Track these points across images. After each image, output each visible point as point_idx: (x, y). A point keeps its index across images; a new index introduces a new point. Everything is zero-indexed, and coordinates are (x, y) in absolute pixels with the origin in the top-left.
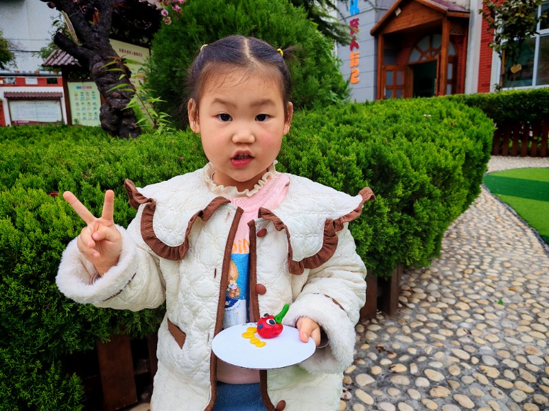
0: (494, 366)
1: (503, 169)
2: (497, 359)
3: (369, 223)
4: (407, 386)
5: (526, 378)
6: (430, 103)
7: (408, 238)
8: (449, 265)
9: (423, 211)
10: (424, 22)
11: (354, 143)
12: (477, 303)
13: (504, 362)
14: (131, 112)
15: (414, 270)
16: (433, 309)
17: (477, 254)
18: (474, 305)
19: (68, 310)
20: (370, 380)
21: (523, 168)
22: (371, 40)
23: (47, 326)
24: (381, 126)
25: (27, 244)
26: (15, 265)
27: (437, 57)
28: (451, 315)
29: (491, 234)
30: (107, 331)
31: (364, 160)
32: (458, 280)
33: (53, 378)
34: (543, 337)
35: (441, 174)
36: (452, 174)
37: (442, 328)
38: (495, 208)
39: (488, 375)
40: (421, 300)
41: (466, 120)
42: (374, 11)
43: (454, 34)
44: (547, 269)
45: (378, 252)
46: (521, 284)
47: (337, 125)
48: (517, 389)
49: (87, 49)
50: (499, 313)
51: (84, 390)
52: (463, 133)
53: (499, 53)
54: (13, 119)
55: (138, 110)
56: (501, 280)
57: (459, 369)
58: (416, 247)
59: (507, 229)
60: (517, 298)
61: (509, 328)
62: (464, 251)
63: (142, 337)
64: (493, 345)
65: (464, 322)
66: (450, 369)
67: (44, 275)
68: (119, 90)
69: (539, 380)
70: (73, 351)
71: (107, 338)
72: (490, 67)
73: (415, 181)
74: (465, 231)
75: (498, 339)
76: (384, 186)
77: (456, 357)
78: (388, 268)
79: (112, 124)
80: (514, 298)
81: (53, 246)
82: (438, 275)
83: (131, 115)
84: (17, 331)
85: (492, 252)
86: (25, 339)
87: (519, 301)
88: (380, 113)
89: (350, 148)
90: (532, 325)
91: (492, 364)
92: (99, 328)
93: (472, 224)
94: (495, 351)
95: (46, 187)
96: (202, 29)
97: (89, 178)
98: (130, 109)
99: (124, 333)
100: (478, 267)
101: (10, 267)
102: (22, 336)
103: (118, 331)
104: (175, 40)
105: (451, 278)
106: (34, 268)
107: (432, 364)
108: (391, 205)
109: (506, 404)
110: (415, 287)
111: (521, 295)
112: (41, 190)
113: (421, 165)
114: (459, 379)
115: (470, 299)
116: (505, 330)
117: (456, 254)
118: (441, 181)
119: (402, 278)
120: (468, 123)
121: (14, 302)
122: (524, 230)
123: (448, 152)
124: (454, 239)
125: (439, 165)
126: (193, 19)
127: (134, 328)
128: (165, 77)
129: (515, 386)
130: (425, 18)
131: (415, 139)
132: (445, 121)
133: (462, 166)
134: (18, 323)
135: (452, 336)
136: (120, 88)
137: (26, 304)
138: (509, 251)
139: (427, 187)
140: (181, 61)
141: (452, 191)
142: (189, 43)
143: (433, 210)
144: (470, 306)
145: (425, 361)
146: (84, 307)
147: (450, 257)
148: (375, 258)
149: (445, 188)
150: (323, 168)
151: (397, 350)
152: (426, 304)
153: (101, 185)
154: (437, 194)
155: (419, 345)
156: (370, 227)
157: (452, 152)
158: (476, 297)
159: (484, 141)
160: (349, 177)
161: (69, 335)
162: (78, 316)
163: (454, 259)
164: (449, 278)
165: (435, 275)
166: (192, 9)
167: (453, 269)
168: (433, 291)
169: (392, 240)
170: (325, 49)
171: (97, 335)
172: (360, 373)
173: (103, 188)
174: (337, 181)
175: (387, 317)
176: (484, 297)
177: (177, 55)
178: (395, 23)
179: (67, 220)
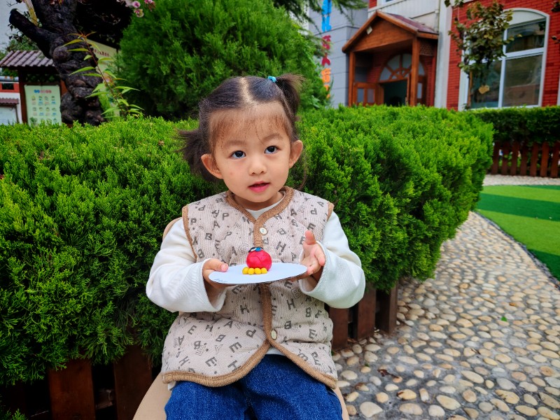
0: (511, 390)
2: (513, 382)
3: (376, 226)
4: (420, 416)
5: (549, 404)
7: (417, 244)
8: (442, 279)
9: (433, 214)
10: (395, 42)
12: (480, 319)
13: (522, 385)
14: (97, 103)
15: (406, 284)
16: (433, 327)
17: (469, 268)
18: (477, 321)
20: (378, 410)
22: (343, 57)
27: (407, 76)
28: (455, 333)
29: (479, 248)
30: (63, 354)
31: (372, 153)
32: (455, 295)
34: (557, 356)
35: (451, 173)
36: (461, 174)
37: (447, 348)
39: (507, 401)
40: (419, 317)
43: (423, 54)
44: (543, 284)
45: (383, 261)
46: (521, 300)
48: (541, 416)
49: (47, 31)
53: (468, 73)
56: (499, 295)
57: (475, 394)
58: (424, 255)
59: (494, 243)
60: (520, 314)
61: (518, 347)
62: (455, 265)
63: (106, 362)
64: (507, 366)
65: (469, 340)
66: (465, 395)
71: (62, 364)
72: (458, 87)
73: (426, 180)
76: (393, 183)
77: (469, 380)
79: (73, 115)
80: (517, 314)
82: (432, 289)
83: (98, 106)
87: (522, 317)
90: (542, 343)
91: (509, 388)
92: (51, 351)
93: (457, 238)
94: (509, 373)
96: (177, 24)
97: (45, 159)
99: (84, 357)
100: (473, 282)
103: (76, 355)
104: (147, 35)
105: (448, 293)
107: (443, 389)
108: (400, 206)
110: (410, 303)
111: (523, 311)
113: (431, 162)
114: (477, 406)
115: (472, 315)
116: (515, 349)
117: (448, 268)
118: (450, 182)
122: (511, 244)
123: (457, 151)
125: (450, 164)
126: (168, 13)
127: (97, 350)
128: (135, 76)
129: (538, 413)
130: (396, 37)
132: (444, 122)
133: (472, 166)
135: (460, 357)
136: (84, 72)
138: (501, 265)
139: (438, 186)
140: (153, 57)
141: (460, 194)
142: (162, 39)
143: (444, 214)
144: (473, 323)
145: (435, 385)
146: (33, 323)
147: (442, 271)
148: (378, 267)
149: (455, 190)
150: (328, 158)
151: (402, 373)
152: (425, 321)
153: (60, 168)
154: (447, 196)
155: (426, 367)
156: (377, 231)
157: (460, 150)
158: (478, 313)
159: (488, 143)
160: (357, 172)
161: (12, 360)
162: (24, 335)
163: (446, 273)
164: (445, 293)
165: (429, 289)
166: (165, 4)
167: (448, 283)
168: (431, 307)
169: (400, 247)
170: (307, 53)
171: (50, 360)
172: (364, 402)
173: (63, 173)
174: (344, 176)
175: (385, 335)
176: (485, 313)
177: (149, 51)
178: (366, 41)
179: (13, 208)
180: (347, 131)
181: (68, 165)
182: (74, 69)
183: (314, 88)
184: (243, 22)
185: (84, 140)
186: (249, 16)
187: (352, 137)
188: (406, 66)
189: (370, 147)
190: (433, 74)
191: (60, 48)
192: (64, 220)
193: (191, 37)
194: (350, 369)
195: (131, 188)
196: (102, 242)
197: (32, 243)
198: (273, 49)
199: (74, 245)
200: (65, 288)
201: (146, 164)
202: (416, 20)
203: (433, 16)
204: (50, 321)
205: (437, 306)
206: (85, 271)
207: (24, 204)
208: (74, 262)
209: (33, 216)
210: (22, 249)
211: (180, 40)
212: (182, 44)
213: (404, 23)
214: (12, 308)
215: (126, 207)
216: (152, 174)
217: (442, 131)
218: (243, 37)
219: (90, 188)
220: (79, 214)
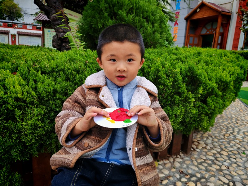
2: (243, 184)
3: (183, 106)
6: (215, 50)
7: (202, 116)
8: (217, 131)
9: (212, 102)
10: (210, 16)
11: (179, 63)
12: (232, 152)
14: (68, 40)
16: (209, 153)
17: (231, 126)
18: (230, 153)
19: (14, 138)
22: (185, 22)
24: (192, 57)
27: (214, 32)
28: (218, 157)
29: (238, 117)
31: (184, 73)
32: (222, 139)
33: (4, 174)
35: (223, 84)
36: (228, 85)
37: (214, 164)
38: (239, 105)
40: (203, 147)
41: (235, 59)
42: (187, 8)
43: (223, 22)
45: (185, 122)
49: (49, 7)
50: (244, 159)
52: (234, 64)
53: (244, 32)
54: (20, 44)
55: (71, 39)
56: (243, 141)
58: (206, 121)
59: (246, 115)
62: (224, 124)
64: (241, 176)
65: (225, 162)
70: (16, 161)
72: (239, 39)
73: (209, 86)
74: (225, 114)
75: (243, 173)
76: (193, 87)
77: (221, 181)
78: (189, 130)
79: (57, 45)
81: (9, 102)
82: (211, 135)
85: (238, 126)
89: (177, 66)
92: (32, 149)
93: (228, 111)
94: (242, 179)
95: (12, 70)
96: (107, 5)
97: (35, 67)
98: (67, 38)
99: (47, 152)
100: (232, 133)
103: (43, 151)
104: (94, 10)
105: (218, 138)
107: (208, 184)
108: (195, 98)
110: (200, 141)
112: (8, 71)
113: (213, 78)
115: (228, 150)
116: (247, 168)
117: (221, 126)
118: (222, 88)
119: (194, 135)
120: (235, 60)
123: (227, 73)
124: (220, 118)
125: (222, 79)
126: (103, 1)
128: (87, 27)
130: (210, 14)
131: (210, 65)
132: (224, 58)
133: (234, 81)
135: (219, 169)
136: (63, 27)
139: (215, 90)
140: (95, 20)
141: (227, 94)
142: (100, 12)
143: (217, 103)
144: (228, 154)
145: (205, 181)
146: (24, 137)
147: (217, 127)
148: (183, 125)
149: (224, 92)
150: (162, 74)
151: (190, 173)
152: (205, 150)
153: (41, 71)
154: (220, 94)
155: (202, 172)
156: (183, 108)
157: (229, 73)
158: (231, 149)
159: (245, 70)
160: (175, 81)
161: (15, 151)
162: (20, 141)
163: (220, 128)
164: (217, 137)
165: (210, 135)
167: (219, 133)
168: (209, 143)
169: (194, 116)
170: (164, 21)
171: (31, 153)
172: (170, 185)
173: (42, 73)
174: (169, 82)
175: (185, 155)
176: (235, 149)
177: (94, 17)
178: (196, 15)
179: (18, 88)
180: (174, 61)
181: (45, 70)
182: (59, 25)
183: (167, 37)
184: (136, 6)
185: (53, 60)
186: (139, 3)
187: (176, 64)
188: (214, 27)
189: (183, 69)
190: (227, 32)
192: (40, 94)
193: (113, 11)
194: (166, 169)
195: (70, 82)
196: (56, 105)
197: (26, 103)
198: (149, 18)
199: (44, 105)
200: (38, 124)
201: (78, 72)
202: (221, 6)
203: (230, 4)
204: (31, 137)
205: (212, 143)
206: (48, 116)
207: (24, 86)
208: (43, 112)
209: (27, 92)
210: (21, 106)
211: (108, 12)
212: (108, 14)
213: (215, 7)
214: (16, 130)
215: (67, 90)
216: (80, 76)
217: (221, 63)
218: (136, 12)
219: (53, 80)
220: (46, 92)
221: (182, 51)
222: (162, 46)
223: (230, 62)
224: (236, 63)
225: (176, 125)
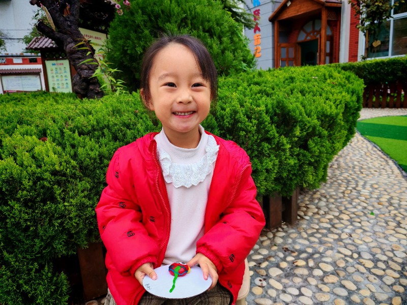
0: (370, 259)
1: (369, 117)
2: (371, 254)
3: (276, 156)
4: (307, 275)
5: (393, 268)
6: (316, 69)
7: (304, 167)
8: (333, 188)
10: (308, 11)
11: (263, 98)
12: (355, 214)
13: (377, 256)
14: (96, 80)
15: (307, 192)
16: (323, 220)
17: (353, 179)
18: (353, 216)
19: (57, 224)
20: (279, 272)
21: (384, 117)
22: (271, 23)
23: (41, 236)
24: (282, 85)
25: (26, 176)
26: (17, 191)
27: (318, 36)
28: (337, 223)
29: (363, 165)
30: (86, 240)
31: (271, 110)
32: (340, 198)
33: (47, 275)
34: (405, 237)
35: (327, 119)
36: (335, 119)
37: (330, 233)
38: (364, 146)
39: (366, 266)
40: (313, 213)
41: (344, 80)
42: (271, 3)
43: (330, 19)
44: (405, 189)
45: (282, 178)
46: (387, 200)
47: (249, 85)
48: (387, 275)
49: (62, 34)
50: (372, 221)
51: (69, 284)
52: (342, 89)
53: (364, 32)
54: (5, 90)
55: (101, 78)
56: (371, 197)
57: (344, 262)
58: (310, 173)
59: (374, 161)
60: (384, 210)
61: (379, 232)
62: (343, 177)
64: (369, 244)
65: (346, 228)
66: (338, 262)
67: (38, 199)
68: (86, 64)
69: (403, 268)
70: (61, 255)
71: (86, 245)
72: (357, 43)
73: (308, 125)
74: (343, 163)
75: (371, 240)
76: (286, 128)
77: (342, 253)
78: (289, 189)
80: (382, 210)
81: (45, 177)
82: (325, 195)
83: (96, 82)
84: (20, 241)
86: (26, 247)
87: (385, 212)
88: (280, 77)
89: (260, 102)
90: (396, 229)
91: (368, 258)
92: (80, 238)
93: (348, 157)
94: (370, 248)
95: (37, 135)
96: (146, 18)
97: (69, 127)
98: (95, 77)
99: (97, 241)
100: (354, 188)
101: (14, 194)
102: (23, 245)
103: (93, 240)
104: (126, 26)
105: (335, 197)
106: (31, 194)
107: (324, 259)
108: (291, 143)
109: (380, 287)
110: (309, 204)
111: (387, 208)
112: (34, 137)
113: (312, 113)
114: (345, 269)
115: (349, 211)
116: (377, 233)
117: (338, 180)
118: (328, 125)
119: (299, 198)
120: (345, 82)
121: (17, 220)
122: (386, 161)
123: (332, 103)
124: (336, 169)
125: (326, 113)
126: (139, 11)
128: (119, 55)
129: (385, 273)
130: (309, 8)
131: (307, 94)
132: (328, 81)
133: (342, 113)
134: (20, 235)
135: (338, 239)
136: (87, 62)
137: (26, 221)
138: (376, 177)
139: (318, 129)
140: (131, 42)
141: (335, 132)
142: (137, 29)
143: (322, 146)
144: (350, 217)
145: (319, 257)
146: (69, 222)
147: (334, 182)
148: (280, 182)
149: (330, 130)
150: (241, 116)
151: (298, 250)
152: (317, 216)
153: (78, 132)
154: (325, 134)
155: (314, 246)
156: (276, 159)
157: (334, 103)
158: (354, 210)
159: (358, 95)
160: (261, 123)
161: (58, 243)
162: (64, 229)
163: (336, 183)
165: (323, 195)
166: (138, 4)
167: (337, 190)
168: (322, 206)
169: (293, 169)
170: (237, 31)
171: (79, 243)
172: (272, 267)
173: (80, 134)
174: (252, 126)
175: (289, 226)
176: (360, 210)
177: (128, 38)
178: (286, 12)
179: (55, 157)
180: (256, 95)
181: (82, 130)
182: (80, 58)
183: (243, 56)
184: (191, 14)
185: (90, 113)
186: (195, 9)
187: (259, 99)
188: (317, 28)
189: (270, 106)
190: (338, 34)
191: (70, 45)
192: (82, 163)
193: (156, 26)
194: (264, 248)
197: (65, 177)
198: (213, 31)
199: (89, 176)
200: (85, 202)
201: (128, 127)
204: (78, 220)
205: (327, 206)
207: (60, 155)
208: (89, 187)
209: (65, 161)
210: (60, 181)
211: (149, 29)
212: (150, 32)
214: (57, 214)
216: (132, 133)
217: (323, 90)
218: (191, 24)
219: (96, 142)
220: (90, 159)
221: (268, 77)
222: (238, 71)
223: (336, 87)
224: (345, 86)
225: (270, 184)
